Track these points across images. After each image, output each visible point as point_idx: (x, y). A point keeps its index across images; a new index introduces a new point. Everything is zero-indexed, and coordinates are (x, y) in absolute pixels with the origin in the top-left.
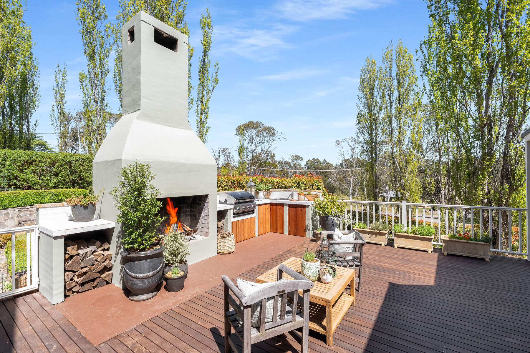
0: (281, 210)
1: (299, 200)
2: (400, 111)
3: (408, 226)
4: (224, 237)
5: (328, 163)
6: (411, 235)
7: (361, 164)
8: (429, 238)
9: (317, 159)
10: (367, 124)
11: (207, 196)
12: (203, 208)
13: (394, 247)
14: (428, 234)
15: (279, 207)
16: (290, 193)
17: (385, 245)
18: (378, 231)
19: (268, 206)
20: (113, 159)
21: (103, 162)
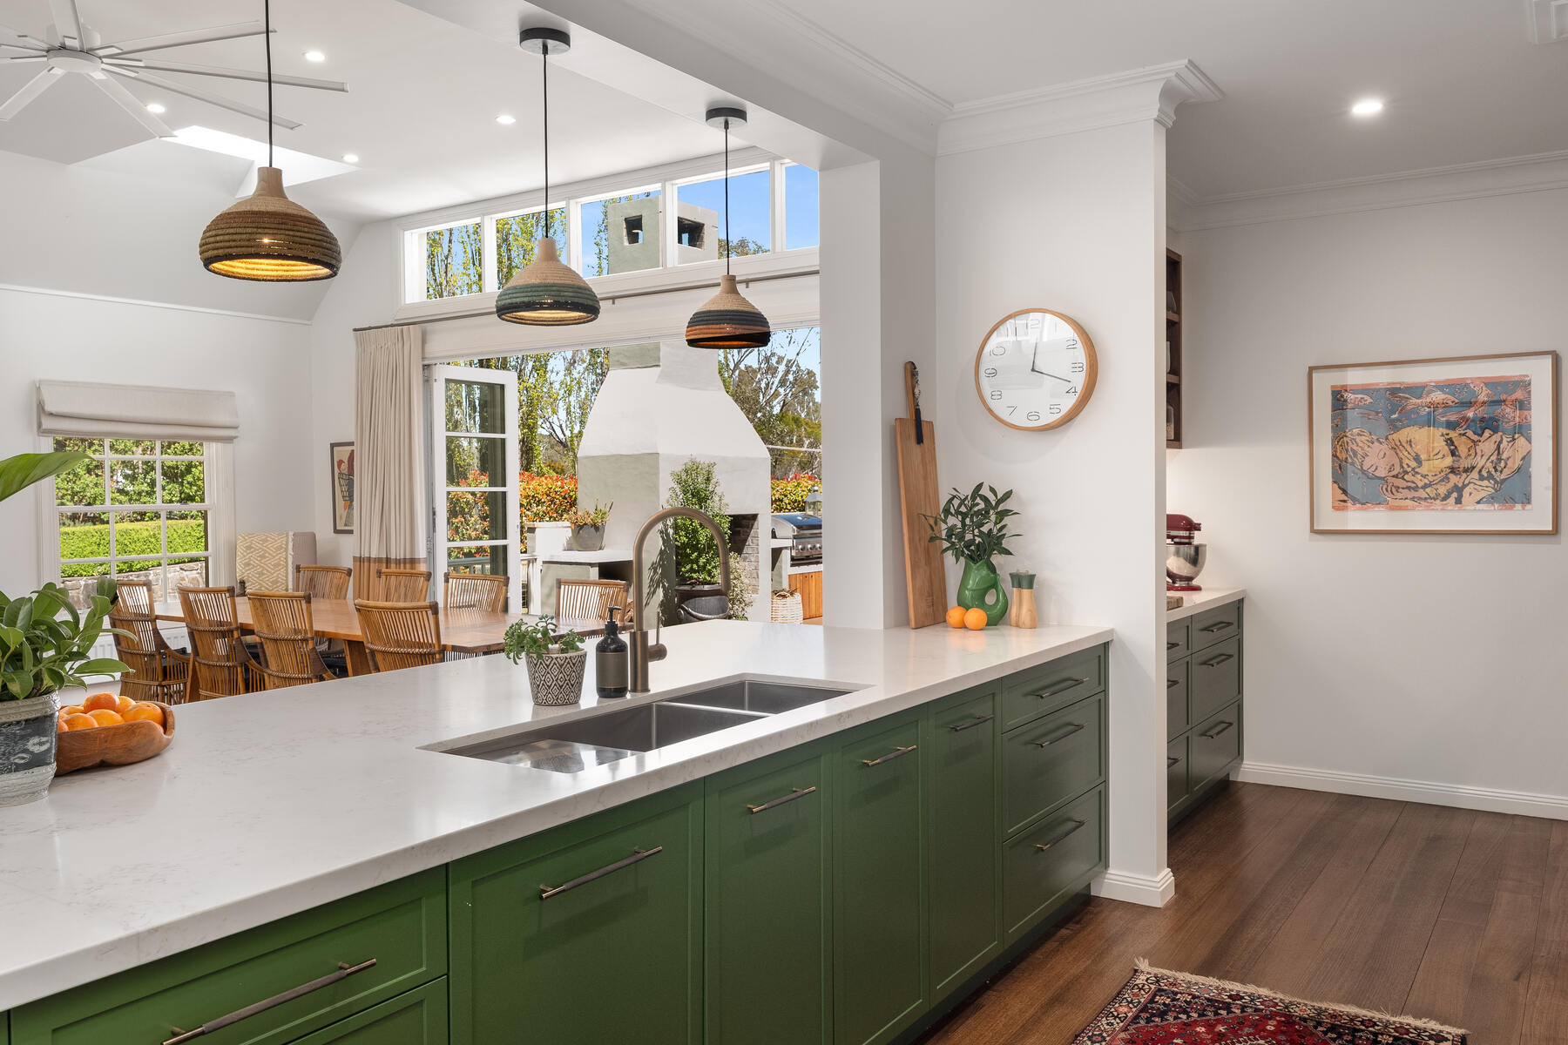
4: (784, 596)
11: (754, 517)
12: (746, 540)
20: (636, 453)
21: (607, 456)
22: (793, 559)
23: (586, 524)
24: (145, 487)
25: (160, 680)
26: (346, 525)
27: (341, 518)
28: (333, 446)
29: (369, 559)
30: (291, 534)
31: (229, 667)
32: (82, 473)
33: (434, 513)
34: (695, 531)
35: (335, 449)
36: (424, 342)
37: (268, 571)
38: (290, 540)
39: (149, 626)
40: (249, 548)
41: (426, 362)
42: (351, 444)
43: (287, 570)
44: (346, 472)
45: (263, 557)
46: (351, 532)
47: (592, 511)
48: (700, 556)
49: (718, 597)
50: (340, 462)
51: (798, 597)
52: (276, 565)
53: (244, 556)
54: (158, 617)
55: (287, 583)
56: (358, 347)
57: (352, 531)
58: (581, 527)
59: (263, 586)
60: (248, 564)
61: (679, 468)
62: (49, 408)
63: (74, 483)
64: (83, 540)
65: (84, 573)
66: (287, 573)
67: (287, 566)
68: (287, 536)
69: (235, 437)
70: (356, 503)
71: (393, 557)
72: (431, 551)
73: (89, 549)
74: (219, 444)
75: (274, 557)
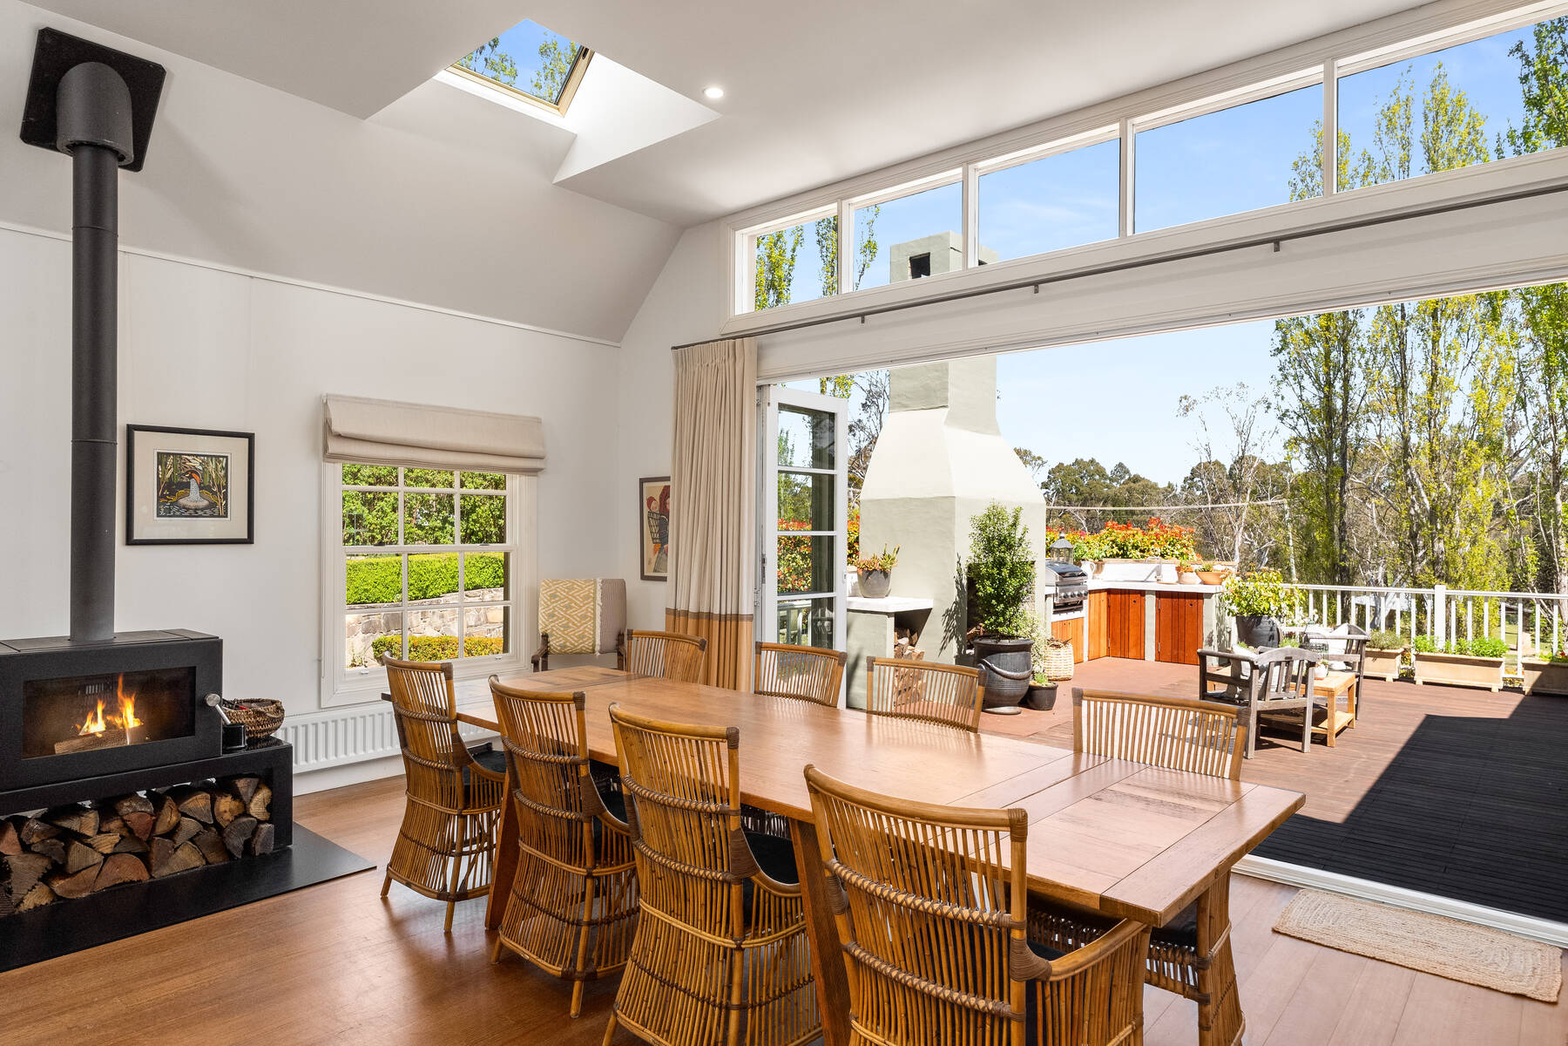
0: (1138, 604)
1: (1179, 582)
2: (1436, 310)
3: (1448, 635)
5: (1136, 479)
6: (1453, 656)
7: (1270, 481)
8: (1493, 662)
9: (1092, 461)
10: (1314, 350)
11: (1034, 563)
13: (1414, 682)
14: (1492, 652)
15: (1132, 597)
16: (1152, 566)
17: (1395, 680)
18: (1378, 650)
19: (1104, 595)
20: (927, 496)
21: (895, 500)
22: (1055, 607)
23: (875, 570)
24: (439, 524)
25: (460, 807)
26: (655, 571)
27: (649, 563)
28: (642, 481)
29: (686, 613)
30: (599, 580)
31: (569, 821)
32: (389, 511)
33: (764, 561)
34: (1003, 581)
35: (645, 485)
36: (759, 358)
37: (573, 623)
38: (599, 588)
39: (447, 729)
40: (553, 596)
41: (761, 382)
42: (667, 479)
43: (594, 623)
44: (657, 510)
45: (569, 607)
46: (664, 579)
47: (880, 556)
48: (1006, 608)
49: (1023, 653)
50: (651, 500)
51: (1070, 646)
52: (584, 617)
53: (548, 606)
54: (459, 717)
55: (594, 637)
56: (677, 366)
57: (666, 578)
58: (870, 573)
59: (567, 641)
60: (551, 615)
61: (981, 512)
62: (337, 427)
63: (382, 519)
64: (385, 570)
65: (386, 600)
66: (594, 626)
67: (594, 619)
68: (595, 583)
69: (541, 470)
70: (671, 545)
71: (716, 611)
72: (758, 605)
73: (390, 578)
74: (523, 478)
75: (581, 607)
